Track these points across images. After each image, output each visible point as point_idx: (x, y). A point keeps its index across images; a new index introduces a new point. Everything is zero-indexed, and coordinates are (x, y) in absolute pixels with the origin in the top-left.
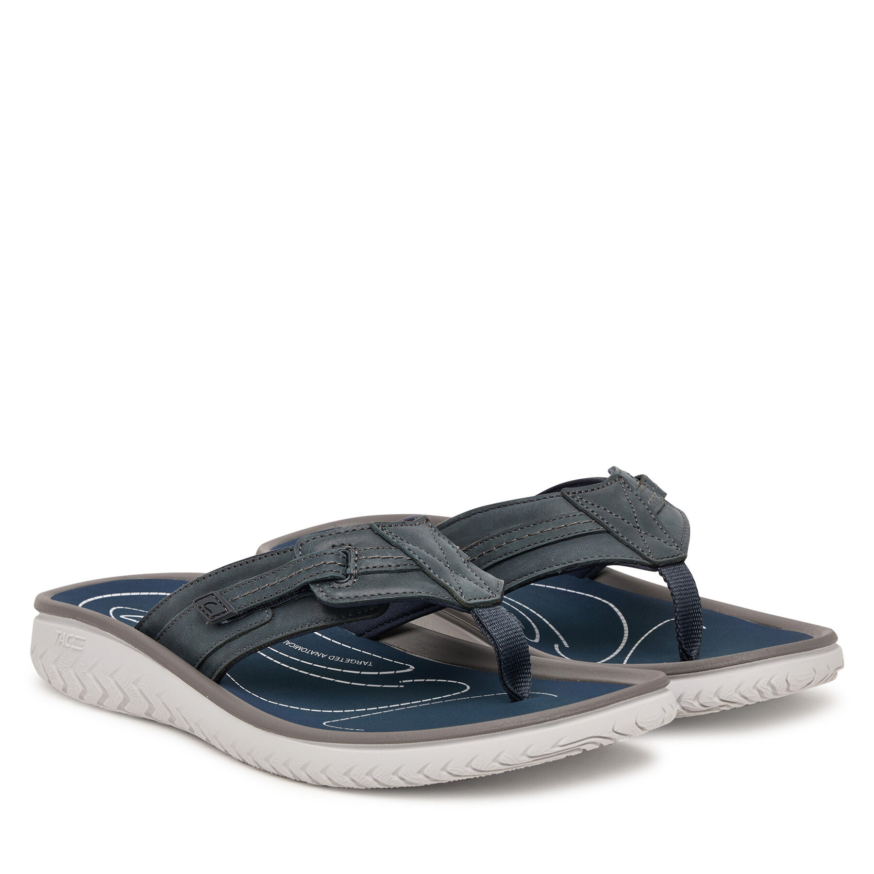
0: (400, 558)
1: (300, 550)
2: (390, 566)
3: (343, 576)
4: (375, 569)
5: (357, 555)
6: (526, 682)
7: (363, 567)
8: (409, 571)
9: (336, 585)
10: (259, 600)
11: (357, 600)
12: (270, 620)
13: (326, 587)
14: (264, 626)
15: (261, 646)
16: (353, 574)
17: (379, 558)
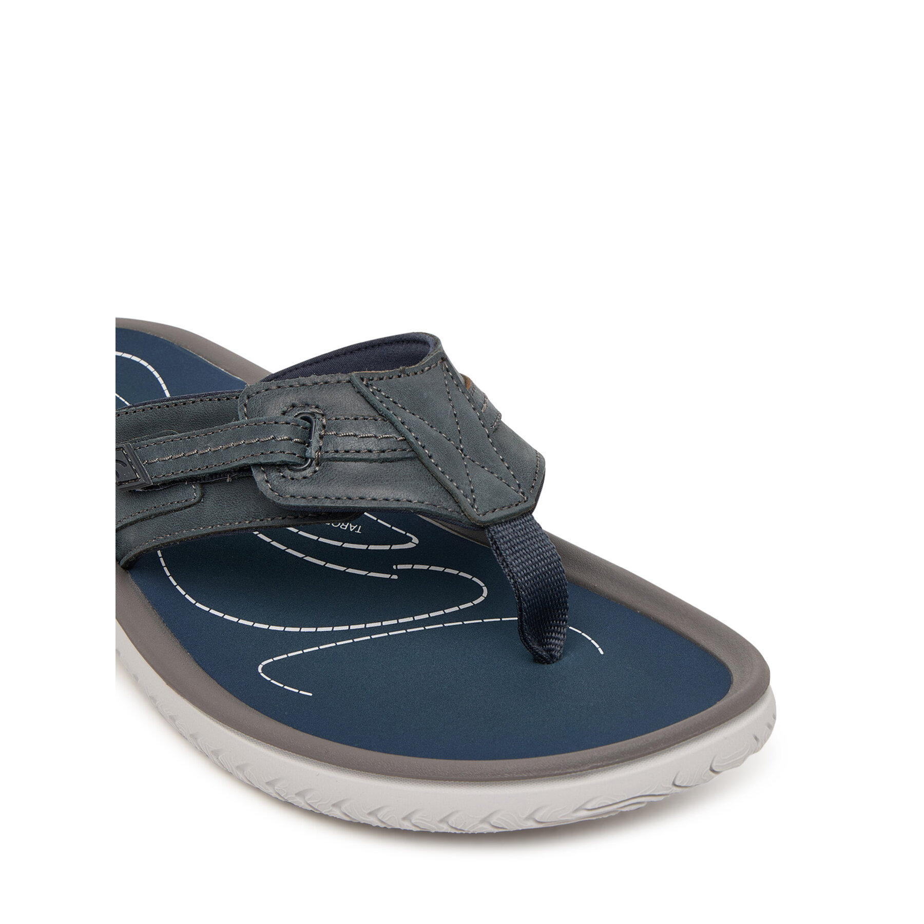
0: (387, 437)
1: (245, 405)
2: (370, 451)
3: (299, 461)
4: (348, 456)
5: (324, 427)
6: (560, 633)
7: (330, 448)
8: (398, 460)
9: (288, 473)
10: (182, 472)
11: (315, 503)
12: (199, 501)
13: (274, 475)
14: (188, 509)
15: (182, 539)
16: (314, 459)
17: (355, 436)
